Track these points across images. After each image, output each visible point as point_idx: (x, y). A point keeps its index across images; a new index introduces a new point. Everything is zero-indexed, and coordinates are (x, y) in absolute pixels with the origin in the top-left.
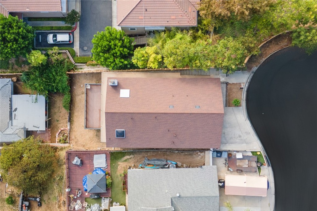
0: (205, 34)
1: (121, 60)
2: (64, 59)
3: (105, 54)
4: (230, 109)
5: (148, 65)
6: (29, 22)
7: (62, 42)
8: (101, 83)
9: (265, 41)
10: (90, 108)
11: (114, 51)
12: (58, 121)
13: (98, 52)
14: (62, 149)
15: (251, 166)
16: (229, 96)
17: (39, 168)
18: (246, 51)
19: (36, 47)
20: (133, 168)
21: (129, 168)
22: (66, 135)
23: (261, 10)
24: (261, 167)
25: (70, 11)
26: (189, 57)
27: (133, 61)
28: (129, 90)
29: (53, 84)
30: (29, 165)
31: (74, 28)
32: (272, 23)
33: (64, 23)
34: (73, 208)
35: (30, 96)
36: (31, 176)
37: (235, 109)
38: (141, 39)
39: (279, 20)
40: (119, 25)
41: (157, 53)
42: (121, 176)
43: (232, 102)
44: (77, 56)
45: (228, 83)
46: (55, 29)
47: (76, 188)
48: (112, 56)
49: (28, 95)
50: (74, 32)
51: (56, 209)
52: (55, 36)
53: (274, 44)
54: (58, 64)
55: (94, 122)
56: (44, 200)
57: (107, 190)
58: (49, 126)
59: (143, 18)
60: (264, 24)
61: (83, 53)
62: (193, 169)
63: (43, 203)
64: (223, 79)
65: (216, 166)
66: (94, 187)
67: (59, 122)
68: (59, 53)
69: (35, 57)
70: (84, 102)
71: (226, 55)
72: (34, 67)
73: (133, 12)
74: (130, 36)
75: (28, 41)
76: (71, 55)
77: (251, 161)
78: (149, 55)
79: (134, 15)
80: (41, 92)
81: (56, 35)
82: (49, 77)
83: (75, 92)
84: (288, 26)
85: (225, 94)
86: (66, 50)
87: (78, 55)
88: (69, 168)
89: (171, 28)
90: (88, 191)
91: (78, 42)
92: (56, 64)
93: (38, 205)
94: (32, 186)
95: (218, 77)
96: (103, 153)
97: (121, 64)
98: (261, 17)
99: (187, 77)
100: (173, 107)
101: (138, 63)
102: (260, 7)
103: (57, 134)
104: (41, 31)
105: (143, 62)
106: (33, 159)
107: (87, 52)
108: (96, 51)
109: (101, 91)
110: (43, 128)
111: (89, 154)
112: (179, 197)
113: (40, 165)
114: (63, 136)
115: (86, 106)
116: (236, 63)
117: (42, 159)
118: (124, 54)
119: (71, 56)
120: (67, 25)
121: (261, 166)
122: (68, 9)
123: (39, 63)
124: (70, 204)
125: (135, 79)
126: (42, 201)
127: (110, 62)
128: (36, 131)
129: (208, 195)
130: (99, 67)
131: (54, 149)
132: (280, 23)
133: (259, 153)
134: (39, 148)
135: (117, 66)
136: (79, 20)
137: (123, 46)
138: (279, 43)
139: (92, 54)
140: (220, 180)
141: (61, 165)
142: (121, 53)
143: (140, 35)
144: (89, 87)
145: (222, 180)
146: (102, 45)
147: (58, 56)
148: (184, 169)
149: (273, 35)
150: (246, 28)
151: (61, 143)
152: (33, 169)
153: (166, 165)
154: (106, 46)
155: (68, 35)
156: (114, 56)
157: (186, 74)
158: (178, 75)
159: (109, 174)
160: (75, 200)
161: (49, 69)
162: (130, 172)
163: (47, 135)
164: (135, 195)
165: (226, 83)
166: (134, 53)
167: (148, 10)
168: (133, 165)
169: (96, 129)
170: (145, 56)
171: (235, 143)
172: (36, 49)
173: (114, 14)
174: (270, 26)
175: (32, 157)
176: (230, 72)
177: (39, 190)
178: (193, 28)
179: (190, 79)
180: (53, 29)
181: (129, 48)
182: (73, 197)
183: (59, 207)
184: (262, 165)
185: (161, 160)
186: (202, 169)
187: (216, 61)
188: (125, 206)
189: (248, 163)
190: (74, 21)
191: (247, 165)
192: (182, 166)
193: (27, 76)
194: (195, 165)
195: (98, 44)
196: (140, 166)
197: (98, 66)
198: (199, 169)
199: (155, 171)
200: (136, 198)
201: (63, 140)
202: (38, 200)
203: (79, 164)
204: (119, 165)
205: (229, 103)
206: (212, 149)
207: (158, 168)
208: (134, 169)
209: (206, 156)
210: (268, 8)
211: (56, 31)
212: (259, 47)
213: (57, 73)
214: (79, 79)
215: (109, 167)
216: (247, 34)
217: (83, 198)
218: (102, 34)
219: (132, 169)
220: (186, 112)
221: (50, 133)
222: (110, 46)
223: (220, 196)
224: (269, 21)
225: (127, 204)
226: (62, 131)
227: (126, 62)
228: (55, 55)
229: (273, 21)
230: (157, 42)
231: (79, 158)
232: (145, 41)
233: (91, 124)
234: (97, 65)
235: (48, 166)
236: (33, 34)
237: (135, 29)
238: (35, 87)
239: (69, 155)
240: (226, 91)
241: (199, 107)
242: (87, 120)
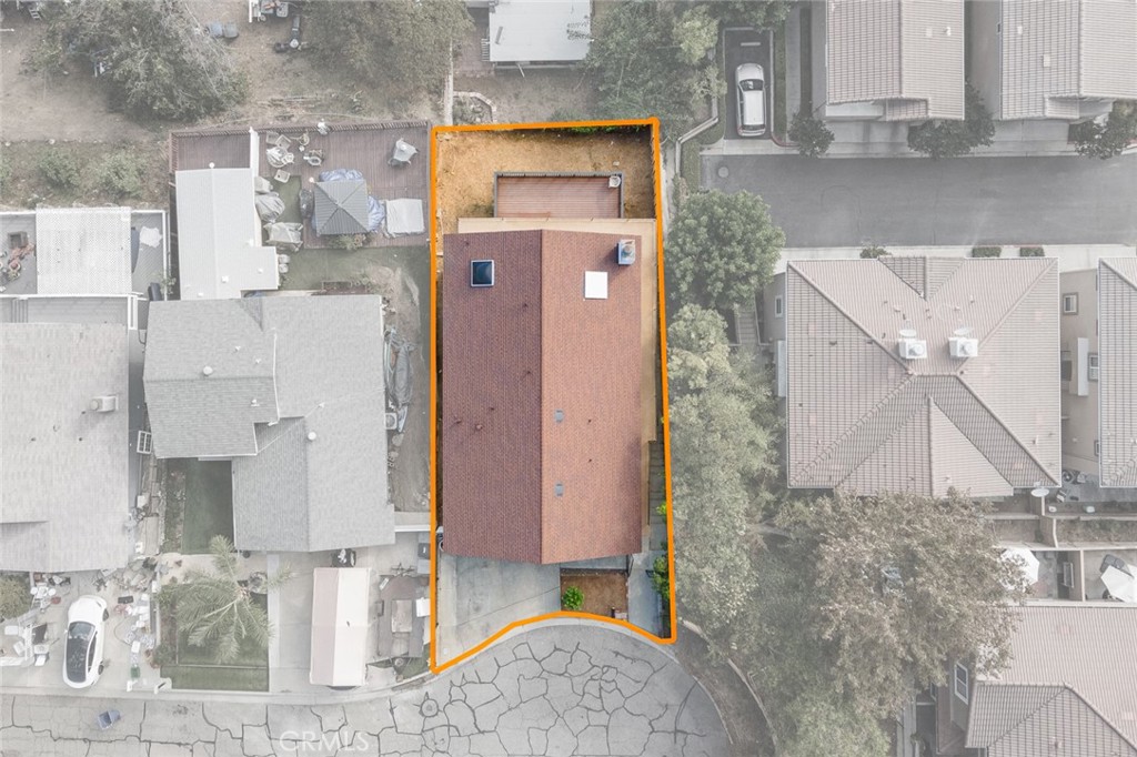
0: (764, 509)
1: (689, 273)
2: (692, 114)
3: (705, 230)
4: (555, 581)
5: (675, 350)
6: (797, 12)
7: (742, 105)
8: (625, 217)
9: (747, 679)
10: (554, 187)
11: (716, 254)
12: (517, 96)
13: (712, 207)
14: (438, 109)
15: (393, 642)
16: (592, 579)
17: (383, 45)
18: (717, 625)
19: (726, 32)
20: (384, 309)
21: (384, 299)
22: (478, 120)
23: (833, 670)
24: (392, 668)
25: (827, 127)
26: (701, 466)
27: (686, 308)
28: (605, 296)
29: (620, 83)
30: (391, 18)
31: (780, 139)
32: (798, 699)
33: (796, 111)
34: (271, 142)
35: (586, 17)
36: (360, 24)
37: (555, 595)
38: (752, 330)
39: (806, 719)
40: (789, 266)
41: (710, 375)
42: (364, 276)
43: (574, 587)
44: (702, 149)
45: (629, 575)
46: (778, 86)
47: (329, 149)
48: (701, 249)
49: (588, 12)
50: (770, 141)
51: (270, 94)
52: (758, 85)
53: (740, 703)
54: (679, 96)
55: (512, 199)
56: (294, 61)
57: (323, 236)
58: (501, 70)
59: (812, 335)
60: (794, 674)
61: (709, 165)
62: (386, 478)
63: (284, 58)
64: (639, 563)
65: (393, 542)
66: (332, 201)
67: (513, 100)
68: (708, 98)
69: (699, 29)
70: (569, 170)
71: (707, 570)
72: (670, 26)
73: (826, 306)
74: (760, 298)
75: (742, 10)
76: (704, 131)
77: (408, 641)
78: (705, 354)
79: (819, 310)
80: (598, 47)
81: (761, 89)
82: (642, 70)
83: (599, 145)
84: (790, 743)
85: (598, 567)
86: (719, 117)
87: (705, 153)
88: (383, 129)
89: (784, 417)
90: (319, 184)
91: (741, 153)
92: (678, 89)
93: (279, 45)
94: (333, 27)
95: (645, 547)
96: (426, 224)
97: (678, 274)
98: (817, 668)
99: (645, 459)
100: (559, 421)
101: (681, 322)
102: (841, 668)
103: (478, 95)
104: (771, 45)
105: (684, 335)
106: (409, 27)
107: (714, 175)
108: (715, 203)
109: (603, 217)
110: (498, 54)
111: (424, 186)
112: (307, 441)
113: (392, 49)
114: (474, 111)
115: (559, 177)
116: (683, 596)
117: (410, 53)
118: (708, 281)
119: (701, 133)
120: (790, 119)
121: (396, 669)
122: (834, 121)
123: (680, 43)
124: (284, 133)
125: (638, 313)
126: (290, 54)
127: (684, 243)
128: (487, 37)
129: (311, 521)
130: (670, 211)
131: (437, 87)
132: (799, 721)
133: (429, 661)
134: (440, 43)
135: (673, 263)
136: (803, 153)
137: (730, 279)
138: (742, 717)
139: (708, 192)
140: (354, 553)
141: (391, 106)
142: (711, 273)
143: (761, 325)
144: (612, 184)
145: (355, 559)
146: (731, 219)
147: (702, 96)
148: (386, 453)
149: (763, 701)
150: (785, 626)
151: (453, 107)
152: (380, 28)
153: (396, 402)
154: (729, 230)
155: (761, 123)
156: (702, 253)
157: (651, 458)
158: (649, 434)
159: (368, 241)
160: (294, 148)
161: (663, 70)
162: (373, 305)
163: (477, 66)
164: (311, 315)
165: (627, 571)
166: (710, 311)
167: (833, 348)
168: (393, 310)
169: (495, 205)
170: (701, 343)
171: (459, 595)
172: (719, 35)
173: (822, 254)
174: (791, 690)
175: (414, 26)
176: (660, 580)
177: (320, 47)
178: (783, 475)
179: (638, 469)
180: (779, 81)
181: (723, 296)
182: (303, 141)
183: (274, 104)
184: (399, 671)
185: (408, 389)
186: (384, 502)
187: (688, 541)
188: (280, 288)
189: (402, 630)
190: (802, 140)
191: (398, 629)
192: (391, 448)
193: (642, 8)
194: (396, 484)
195: (735, 208)
196: (393, 331)
197: (673, 209)
198: (385, 494)
199: (378, 370)
200: (302, 318)
201: (463, 113)
202: (294, 43)
203: (395, 157)
204: (394, 271)
205: (570, 579)
206: (441, 530)
207: (385, 381)
208: (382, 313)
209: (421, 516)
210: (840, 690)
211: (774, 92)
212: (730, 662)
213: (651, 91)
214: (636, 157)
215: (388, 243)
216: (766, 630)
217: (299, 170)
218: (763, 219)
219: (383, 306)
220: (545, 456)
221: (483, 74)
222: (726, 242)
223: (310, 553)
224: (803, 691)
225: (284, 294)
226: (490, 107)
227: (684, 287)
228: (704, 87)
229: (804, 701)
230: (742, 376)
231: (412, 158)
232: (747, 341)
233: (510, 189)
234: (677, 205)
235: (389, 69)
236: (764, 25)
237: (779, 312)
238: (612, 31)
239: (421, 130)
240: (604, 571)
241: (561, 495)
242: (518, 177)
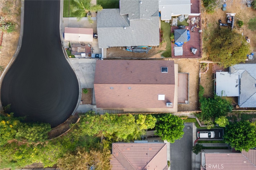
0: (107, 137)
1: (164, 120)
2: (203, 121)
3: (175, 124)
4: (90, 87)
5: (146, 116)
6: (227, 146)
7: (205, 133)
8: (178, 104)
9: (66, 133)
10: (185, 87)
11: (169, 126)
12: (208, 78)
13: (180, 126)
14: (205, 59)
15: (75, 48)
16: (90, 96)
17: (220, 46)
18: (79, 126)
19: (223, 129)
20: (156, 46)
21: (159, 46)
22: (202, 69)
23: (69, 154)
24: (69, 47)
25: (199, 153)
26: (118, 122)
27: (155, 119)
28: (159, 99)
29: (211, 103)
30: (227, 48)
31: (196, 142)
32: (61, 145)
33: (203, 146)
34: (197, 19)
35: (227, 95)
36: (226, 40)
37: (86, 87)
38: (150, 135)
39: (56, 147)
40: (166, 144)
41: (140, 125)
42: (164, 41)
43: (88, 91)
44: (194, 123)
45: (91, 105)
46: (209, 141)
47: (195, 33)
48: (170, 123)
49: (228, 96)
50: (196, 139)
51: (209, 18)
52: (210, 136)
53: (60, 131)
54: (207, 118)
55: (182, 77)
56: (217, 24)
57: (174, 31)
58: (214, 75)
59: (150, 149)
60: (67, 144)
61: (190, 124)
62: (115, 46)
63: (218, 22)
64: (94, 107)
65: (99, 48)
66: (182, 33)
67: (207, 78)
68: (206, 125)
69: (223, 122)
70: (190, 91)
71: (93, 124)
72: (224, 115)
73: (156, 152)
74: (158, 137)
75: (228, 133)
76: (199, 124)
77: (75, 51)
78: (145, 124)
79: (155, 151)
80: (219, 98)
81: (209, 137)
82: (214, 108)
83: (195, 98)
84: (51, 143)
85: (93, 97)
86: (202, 127)
87: (193, 124)
88: (200, 46)
89: (130, 142)
90: (187, 30)
91: (193, 132)
92: (209, 117)
93: (221, 21)
94: (225, 34)
95: (98, 109)
96: (177, 56)
97: (164, 117)
98: (69, 149)
99: (119, 109)
100: (128, 88)
101: (152, 118)
102: (69, 156)
103: (208, 69)
104: (219, 140)
105: (149, 119)
106: (225, 53)
107: (188, 126)
108: (181, 126)
109: (178, 99)
110: (218, 74)
111: (186, 56)
112: (124, 27)
113: (219, 48)
114: (204, 68)
115: (188, 89)
116: (86, 118)
117: (218, 53)
118: (162, 124)
119: (198, 123)
120: (201, 144)
121: (69, 48)
122: (201, 155)
123: (220, 118)
124: (199, 22)
125: (154, 107)
126: (218, 23)
127: (171, 119)
128: (222, 71)
129: (104, 28)
130: (179, 115)
131: (210, 59)
132: (56, 145)
133: (70, 57)
134: (220, 60)
135: (166, 116)
136: (193, 147)
137: (163, 130)
138: (57, 132)
139: (184, 124)
140: (97, 38)
141: (205, 48)
142: (164, 125)
143: (151, 137)
144: (186, 101)
145: (95, 38)
146: (177, 130)
147: (207, 123)
148: (121, 46)
149: (61, 137)
150: (79, 142)
151: (205, 63)
152: (225, 45)
153: (133, 49)
154: (174, 130)
155: (200, 137)
156: (169, 123)
157: (119, 110)
158: (125, 110)
159: (172, 42)
160: (195, 24)
161: (214, 114)
162: (157, 43)
163: (215, 69)
164: (155, 28)
165: (92, 104)
166: (155, 125)
167: (146, 154)
168: (156, 48)
169: (181, 73)
170: (147, 123)
171: (86, 64)
172: (222, 127)
173: (169, 152)
174: (63, 143)
176: (90, 112)
177: (220, 31)
178: (115, 142)
179: (117, 107)
180: (211, 141)
181: (159, 128)
182: (197, 26)
183: (206, 19)
184: (68, 49)
185: (136, 52)
186: (109, 45)
187: (99, 119)
188: (161, 21)
189: (78, 50)
190: (196, 147)
191: (78, 49)
192: (122, 47)
193: (229, 109)
194: (114, 48)
195: (179, 131)
196: (151, 48)
197: (180, 116)
198: (111, 46)
199: (141, 44)
200: (154, 26)
201: (204, 65)
202: (221, 24)
203: (193, 49)
204: (165, 49)
205: (90, 91)
206: (102, 59)
207: (139, 46)
208: (155, 45)
209: (106, 55)
210: (64, 155)
211: (209, 140)
212: (70, 129)
213: (208, 111)
214: (192, 107)
215: (172, 47)
216: (78, 137)
217: (190, 25)
218: (177, 138)
220: (120, 85)
221: (213, 70)
222: (172, 130)
223: (97, 28)
224: (63, 146)
225: (160, 21)
226: (205, 72)
227: (161, 119)
228: (209, 124)
229: (61, 146)
230: (139, 132)
231: (193, 53)
232: (148, 133)
233: (185, 76)
234: (181, 117)
235: (214, 47)
236: (224, 138)
237: (155, 141)
238: (223, 101)
239: (199, 55)
240: (92, 99)
241: (111, 88)
242: (188, 79)
